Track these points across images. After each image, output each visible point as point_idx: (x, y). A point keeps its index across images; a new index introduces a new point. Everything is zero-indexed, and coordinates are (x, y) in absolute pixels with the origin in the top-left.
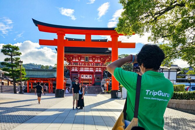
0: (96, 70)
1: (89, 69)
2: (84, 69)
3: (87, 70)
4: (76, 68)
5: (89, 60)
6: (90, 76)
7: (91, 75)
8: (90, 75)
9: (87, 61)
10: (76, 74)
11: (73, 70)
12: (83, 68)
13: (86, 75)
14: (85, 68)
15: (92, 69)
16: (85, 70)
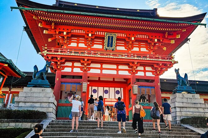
0: (137, 71)
1: (117, 70)
2: (101, 69)
3: (109, 71)
4: (76, 64)
5: (117, 46)
6: (118, 92)
7: (119, 89)
8: (117, 89)
9: (111, 48)
10: (75, 83)
11: (67, 70)
12: (99, 66)
13: (106, 88)
14: (104, 66)
15: (126, 67)
16: (104, 72)
